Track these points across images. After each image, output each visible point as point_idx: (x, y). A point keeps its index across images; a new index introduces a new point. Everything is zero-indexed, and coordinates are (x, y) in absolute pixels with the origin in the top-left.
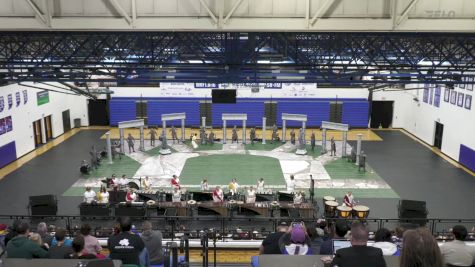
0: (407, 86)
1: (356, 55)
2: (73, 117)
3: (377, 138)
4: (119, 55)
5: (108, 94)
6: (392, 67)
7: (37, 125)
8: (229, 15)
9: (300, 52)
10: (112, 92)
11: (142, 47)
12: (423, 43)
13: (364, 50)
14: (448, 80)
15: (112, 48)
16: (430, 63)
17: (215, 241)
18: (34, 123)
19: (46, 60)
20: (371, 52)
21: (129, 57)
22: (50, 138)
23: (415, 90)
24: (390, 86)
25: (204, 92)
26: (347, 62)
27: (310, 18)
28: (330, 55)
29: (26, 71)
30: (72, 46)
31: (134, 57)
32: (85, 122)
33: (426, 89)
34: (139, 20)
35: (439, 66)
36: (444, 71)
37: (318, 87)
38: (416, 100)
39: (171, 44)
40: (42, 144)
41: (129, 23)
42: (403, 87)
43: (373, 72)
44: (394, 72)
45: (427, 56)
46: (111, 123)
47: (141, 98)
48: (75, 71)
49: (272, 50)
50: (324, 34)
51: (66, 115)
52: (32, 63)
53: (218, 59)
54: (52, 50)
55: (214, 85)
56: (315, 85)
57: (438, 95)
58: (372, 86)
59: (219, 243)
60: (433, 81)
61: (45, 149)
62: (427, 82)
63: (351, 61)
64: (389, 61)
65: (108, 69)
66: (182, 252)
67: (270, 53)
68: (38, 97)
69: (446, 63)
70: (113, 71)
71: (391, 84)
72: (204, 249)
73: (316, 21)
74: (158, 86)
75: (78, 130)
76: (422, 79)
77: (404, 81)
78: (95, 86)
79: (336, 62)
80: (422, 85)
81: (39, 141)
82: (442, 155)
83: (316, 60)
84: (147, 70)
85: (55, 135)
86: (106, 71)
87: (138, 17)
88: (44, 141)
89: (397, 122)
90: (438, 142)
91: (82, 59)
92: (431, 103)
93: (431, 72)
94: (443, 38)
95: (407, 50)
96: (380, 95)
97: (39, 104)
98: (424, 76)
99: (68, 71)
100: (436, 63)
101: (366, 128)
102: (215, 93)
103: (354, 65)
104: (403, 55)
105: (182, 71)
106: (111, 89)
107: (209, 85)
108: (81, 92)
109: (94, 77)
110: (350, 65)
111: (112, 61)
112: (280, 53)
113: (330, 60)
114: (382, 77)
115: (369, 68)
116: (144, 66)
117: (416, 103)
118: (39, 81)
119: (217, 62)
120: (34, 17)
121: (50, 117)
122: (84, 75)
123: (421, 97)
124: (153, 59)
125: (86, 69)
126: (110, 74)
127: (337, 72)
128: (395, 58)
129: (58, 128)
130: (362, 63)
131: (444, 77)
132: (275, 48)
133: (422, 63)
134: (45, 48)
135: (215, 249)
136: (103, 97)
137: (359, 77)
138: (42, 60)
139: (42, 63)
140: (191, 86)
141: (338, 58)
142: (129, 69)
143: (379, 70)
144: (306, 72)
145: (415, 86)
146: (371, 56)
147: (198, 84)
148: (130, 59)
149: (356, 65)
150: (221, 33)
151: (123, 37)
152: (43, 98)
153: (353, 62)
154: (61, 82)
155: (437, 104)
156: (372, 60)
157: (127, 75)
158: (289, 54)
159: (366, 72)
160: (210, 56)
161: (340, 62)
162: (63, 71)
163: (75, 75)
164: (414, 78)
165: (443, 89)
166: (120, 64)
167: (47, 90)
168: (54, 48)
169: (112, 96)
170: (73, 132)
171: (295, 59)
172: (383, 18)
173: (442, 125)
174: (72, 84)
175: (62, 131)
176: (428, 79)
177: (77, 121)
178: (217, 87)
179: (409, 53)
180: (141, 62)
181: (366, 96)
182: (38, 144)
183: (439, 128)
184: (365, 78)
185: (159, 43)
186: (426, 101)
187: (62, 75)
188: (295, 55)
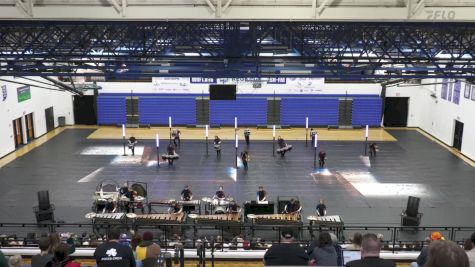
0: (424, 81)
1: (367, 47)
2: (56, 115)
3: (391, 138)
4: (108, 47)
5: (96, 90)
6: (407, 60)
7: (17, 123)
8: (228, 3)
9: (306, 43)
10: (100, 88)
11: (133, 39)
12: (442, 34)
13: (376, 42)
14: (469, 74)
15: (99, 39)
16: (449, 56)
17: (213, 251)
18: (14, 122)
19: (28, 53)
20: (385, 43)
21: (118, 49)
22: (32, 138)
23: (433, 86)
24: (405, 81)
25: (201, 88)
26: (358, 55)
27: (317, 6)
28: (339, 48)
29: (6, 64)
30: (55, 37)
31: (124, 49)
32: (70, 120)
33: (445, 84)
34: (130, 8)
35: (459, 59)
36: (464, 64)
37: (326, 81)
38: (434, 96)
39: (164, 35)
40: (22, 144)
41: (118, 12)
42: (419, 82)
43: (386, 66)
44: (410, 66)
45: (446, 48)
46: (99, 122)
47: (132, 95)
48: (58, 64)
49: (275, 42)
50: (332, 23)
51: (49, 113)
52: (12, 55)
53: (216, 51)
54: (34, 42)
55: (212, 80)
56: (323, 79)
57: (458, 91)
58: (385, 81)
59: (218, 254)
60: (452, 76)
61: (26, 150)
62: (445, 76)
63: (362, 53)
64: (403, 54)
65: (95, 62)
66: (177, 263)
67: (273, 45)
68: (19, 93)
69: (466, 56)
70: (100, 65)
71: (406, 79)
72: (202, 260)
73: (323, 9)
74: (150, 81)
75: (63, 129)
76: (440, 73)
77: (419, 76)
78: (80, 81)
79: (346, 55)
80: (440, 80)
81: (19, 141)
82: (462, 157)
83: (324, 53)
84: (139, 64)
85: (37, 135)
86: (93, 64)
87: (128, 5)
88: (25, 141)
89: (413, 121)
90: (458, 143)
91: (66, 52)
92: (450, 99)
93: (450, 65)
94: (463, 28)
95: (423, 41)
96: (393, 91)
97: (19, 101)
98: (442, 70)
99: (51, 64)
100: (456, 56)
101: (378, 127)
102: (213, 88)
103: (365, 58)
104: (419, 46)
105: (177, 64)
106: (99, 84)
107: (206, 80)
108: (66, 88)
109: (80, 71)
110: (361, 58)
111: (100, 53)
112: (284, 44)
113: (339, 52)
114: (396, 71)
115: (382, 61)
116: (135, 60)
117: (434, 100)
118: (20, 76)
119: (215, 55)
120: (14, 5)
121: (31, 115)
122: (69, 69)
123: (439, 94)
124: (145, 51)
125: (72, 62)
126: (97, 67)
127: (347, 65)
128: (410, 50)
129: (40, 128)
130: (374, 55)
131: (464, 71)
132: (278, 39)
133: (440, 55)
134: (26, 40)
135: (213, 260)
136: (90, 93)
137: (371, 71)
138: (23, 52)
139: (23, 55)
140: (186, 80)
141: (348, 50)
142: (118, 63)
143: (392, 63)
144: (313, 65)
145: (432, 80)
146: (385, 48)
147: (194, 79)
148: (119, 51)
149: (368, 58)
150: (220, 23)
151: (112, 27)
152: (24, 94)
153: (365, 55)
154: (44, 76)
155: (457, 101)
156: (385, 53)
157: (116, 69)
158: (294, 46)
159: (379, 66)
160: (208, 48)
161: (350, 55)
162: (46, 64)
163: (59, 69)
164: (431, 72)
165: (463, 84)
166: (109, 56)
167: (28, 85)
168: (36, 39)
169: (100, 91)
170: (57, 132)
171: (300, 51)
172: (397, 6)
173: (462, 125)
174: (55, 78)
175: (45, 131)
176: (447, 73)
177: (62, 119)
178: (215, 81)
179: (426, 45)
180: (132, 54)
181: (379, 93)
182: (19, 144)
183: (459, 127)
184: (378, 72)
185: (152, 34)
186: (444, 97)
187: (45, 69)
188: (301, 47)
